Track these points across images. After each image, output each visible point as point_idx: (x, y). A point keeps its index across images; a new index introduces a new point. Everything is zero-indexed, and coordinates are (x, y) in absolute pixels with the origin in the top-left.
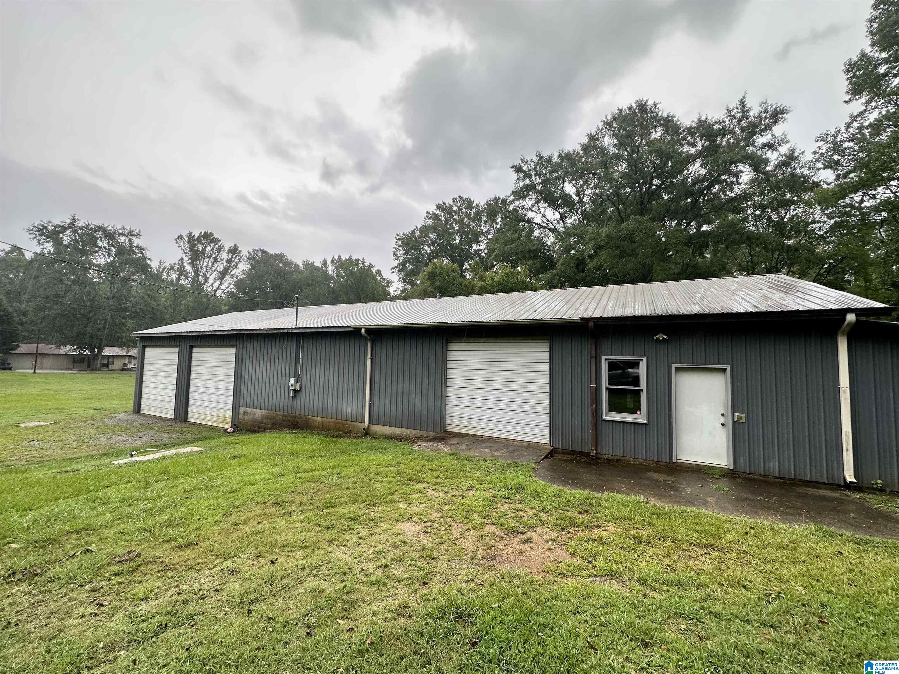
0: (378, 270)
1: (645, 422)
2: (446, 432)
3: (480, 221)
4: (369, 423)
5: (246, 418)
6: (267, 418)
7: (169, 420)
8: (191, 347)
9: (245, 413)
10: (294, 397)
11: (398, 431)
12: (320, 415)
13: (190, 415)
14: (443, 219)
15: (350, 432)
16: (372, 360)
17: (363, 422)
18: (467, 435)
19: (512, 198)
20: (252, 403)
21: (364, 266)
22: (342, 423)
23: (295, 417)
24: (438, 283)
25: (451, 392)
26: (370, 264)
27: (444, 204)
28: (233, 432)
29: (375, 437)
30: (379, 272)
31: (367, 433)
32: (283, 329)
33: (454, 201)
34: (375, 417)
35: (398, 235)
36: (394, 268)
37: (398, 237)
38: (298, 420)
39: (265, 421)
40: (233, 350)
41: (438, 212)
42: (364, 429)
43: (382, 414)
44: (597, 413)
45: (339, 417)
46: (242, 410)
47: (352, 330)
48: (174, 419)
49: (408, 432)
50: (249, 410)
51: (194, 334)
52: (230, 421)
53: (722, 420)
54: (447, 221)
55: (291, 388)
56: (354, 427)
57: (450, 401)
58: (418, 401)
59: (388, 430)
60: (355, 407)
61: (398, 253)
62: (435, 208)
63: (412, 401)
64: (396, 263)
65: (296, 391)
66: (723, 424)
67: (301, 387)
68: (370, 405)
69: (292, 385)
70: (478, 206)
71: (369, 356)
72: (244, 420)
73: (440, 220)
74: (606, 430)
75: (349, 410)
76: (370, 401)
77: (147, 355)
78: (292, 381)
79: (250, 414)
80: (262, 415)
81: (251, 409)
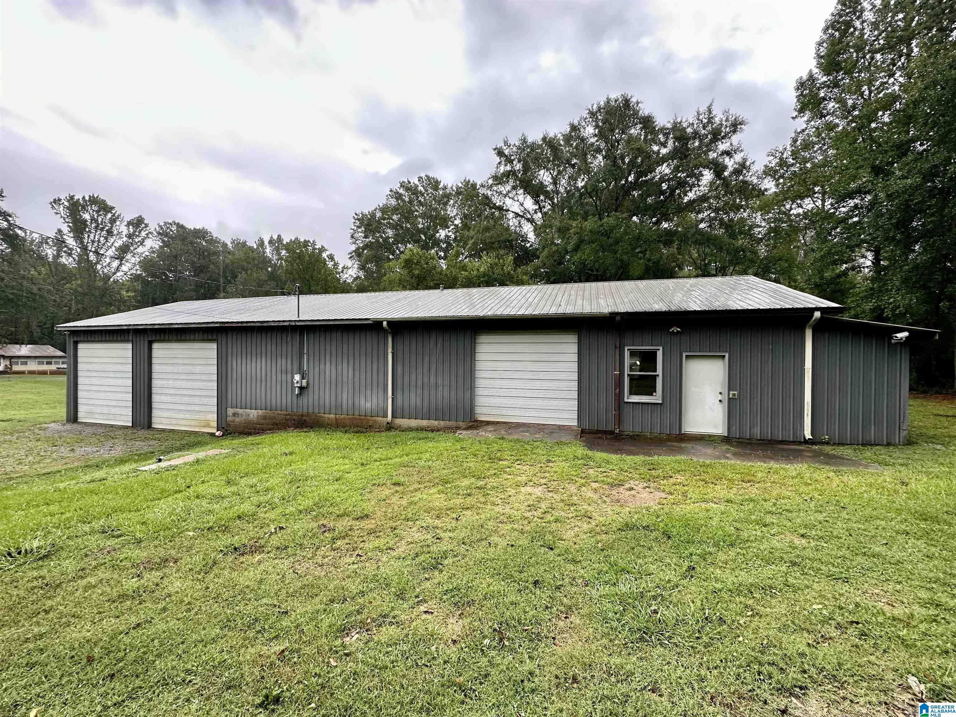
0: (331, 255)
1: (660, 402)
2: (476, 421)
4: (393, 417)
5: (237, 420)
6: (265, 418)
7: (127, 427)
8: (150, 343)
9: (234, 414)
10: (300, 394)
11: (424, 423)
12: (333, 411)
13: (154, 420)
14: (407, 199)
15: (370, 427)
16: (393, 353)
17: (386, 416)
18: (498, 422)
20: (248, 403)
21: (314, 249)
22: (360, 419)
23: (302, 415)
25: (480, 383)
26: (323, 247)
27: (409, 182)
29: (400, 430)
30: (331, 257)
31: (390, 427)
32: (284, 321)
33: (419, 180)
34: (399, 411)
35: (356, 214)
36: (351, 253)
37: (356, 217)
38: (305, 418)
39: (262, 421)
40: (214, 346)
41: (401, 191)
42: (388, 423)
43: (406, 407)
44: (619, 396)
45: (357, 413)
46: (230, 411)
47: (371, 322)
48: (132, 426)
49: (436, 423)
50: (240, 411)
52: (215, 424)
53: (720, 397)
54: (411, 202)
55: (296, 385)
56: (375, 421)
58: (446, 394)
59: (414, 423)
60: (375, 401)
61: (356, 235)
63: (440, 394)
65: (301, 388)
66: (720, 401)
67: (308, 384)
68: (393, 399)
69: (297, 382)
71: (390, 350)
72: (234, 421)
73: (403, 200)
74: (627, 410)
75: (368, 405)
76: (393, 395)
77: (80, 353)
78: (297, 377)
79: (242, 415)
80: (258, 416)
81: (242, 410)
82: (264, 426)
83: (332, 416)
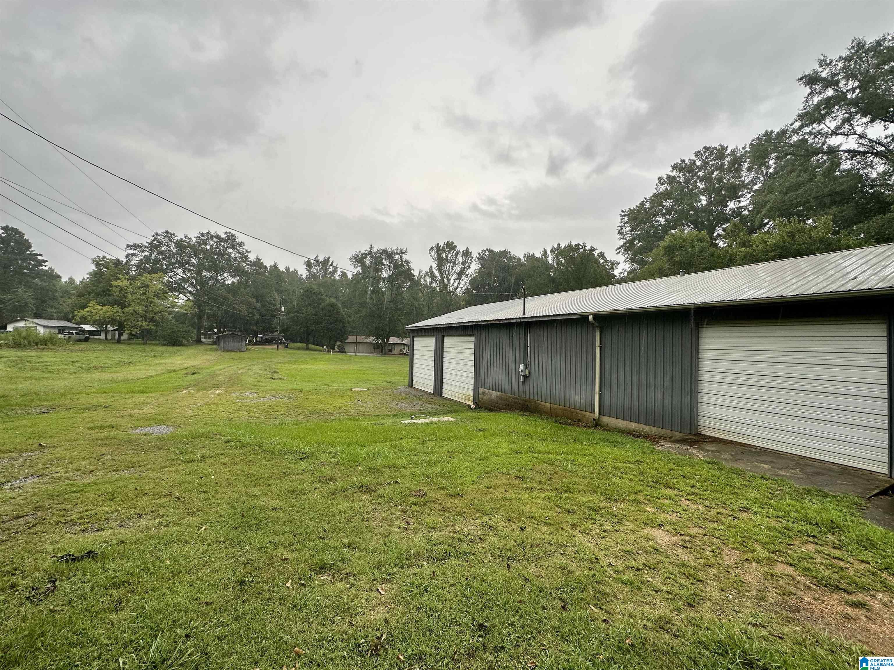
0: (601, 253)
2: (699, 435)
3: (739, 170)
4: (600, 413)
5: (485, 398)
6: (501, 399)
7: (430, 393)
8: (443, 337)
9: (484, 393)
10: (524, 382)
11: (633, 426)
12: (548, 401)
13: (444, 391)
14: (682, 180)
15: (579, 420)
16: (601, 348)
17: (593, 412)
18: (732, 442)
19: (797, 124)
20: (488, 386)
21: (585, 250)
23: (526, 401)
24: (677, 259)
25: (705, 387)
26: (592, 247)
27: (683, 161)
28: (475, 408)
29: (607, 429)
30: (602, 255)
31: (597, 424)
32: (513, 319)
33: (696, 156)
35: (623, 211)
36: (619, 248)
37: (623, 214)
38: (528, 403)
39: (500, 402)
40: (473, 339)
41: (674, 173)
43: (614, 405)
45: (567, 405)
46: (481, 390)
47: (579, 317)
49: (647, 428)
50: (487, 391)
51: (445, 326)
52: (472, 398)
54: (687, 181)
56: (583, 416)
57: (703, 398)
58: (659, 396)
59: (622, 424)
61: (624, 231)
62: (671, 169)
63: (651, 395)
64: (621, 242)
65: (525, 377)
67: (530, 373)
68: (600, 395)
69: (522, 371)
70: (733, 152)
72: (482, 399)
73: (678, 182)
75: (578, 398)
76: (600, 390)
77: (415, 343)
78: (522, 367)
79: (487, 394)
80: (497, 396)
81: (488, 391)
82: (501, 406)
83: (548, 405)
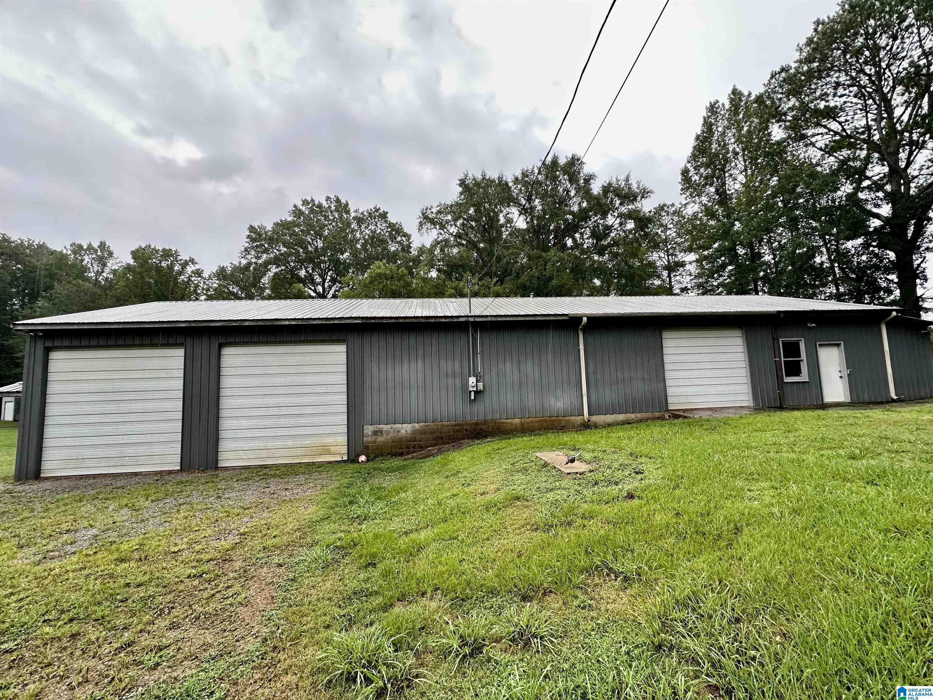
1: (807, 380)
2: (670, 411)
4: (590, 414)
7: (168, 473)
8: (218, 348)
9: (375, 433)
12: (518, 415)
13: (226, 456)
16: (584, 350)
17: (581, 414)
22: (551, 421)
23: (477, 424)
25: (668, 375)
29: (596, 426)
31: (586, 426)
34: (595, 408)
38: (481, 427)
39: (419, 437)
40: (342, 348)
42: (584, 421)
44: (780, 379)
45: (547, 414)
46: (369, 429)
48: (181, 470)
50: (385, 427)
52: (341, 449)
53: (840, 375)
55: (471, 389)
60: (567, 400)
62: (301, 202)
65: (477, 392)
67: (484, 387)
68: (588, 396)
71: (582, 347)
72: (375, 442)
74: (787, 389)
75: (560, 405)
76: (587, 392)
77: (54, 366)
78: (472, 380)
79: (388, 433)
80: (413, 431)
81: (389, 426)
82: (423, 443)
83: (517, 421)
